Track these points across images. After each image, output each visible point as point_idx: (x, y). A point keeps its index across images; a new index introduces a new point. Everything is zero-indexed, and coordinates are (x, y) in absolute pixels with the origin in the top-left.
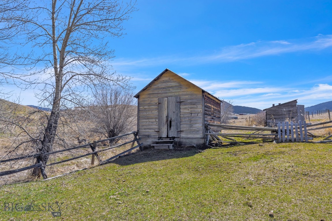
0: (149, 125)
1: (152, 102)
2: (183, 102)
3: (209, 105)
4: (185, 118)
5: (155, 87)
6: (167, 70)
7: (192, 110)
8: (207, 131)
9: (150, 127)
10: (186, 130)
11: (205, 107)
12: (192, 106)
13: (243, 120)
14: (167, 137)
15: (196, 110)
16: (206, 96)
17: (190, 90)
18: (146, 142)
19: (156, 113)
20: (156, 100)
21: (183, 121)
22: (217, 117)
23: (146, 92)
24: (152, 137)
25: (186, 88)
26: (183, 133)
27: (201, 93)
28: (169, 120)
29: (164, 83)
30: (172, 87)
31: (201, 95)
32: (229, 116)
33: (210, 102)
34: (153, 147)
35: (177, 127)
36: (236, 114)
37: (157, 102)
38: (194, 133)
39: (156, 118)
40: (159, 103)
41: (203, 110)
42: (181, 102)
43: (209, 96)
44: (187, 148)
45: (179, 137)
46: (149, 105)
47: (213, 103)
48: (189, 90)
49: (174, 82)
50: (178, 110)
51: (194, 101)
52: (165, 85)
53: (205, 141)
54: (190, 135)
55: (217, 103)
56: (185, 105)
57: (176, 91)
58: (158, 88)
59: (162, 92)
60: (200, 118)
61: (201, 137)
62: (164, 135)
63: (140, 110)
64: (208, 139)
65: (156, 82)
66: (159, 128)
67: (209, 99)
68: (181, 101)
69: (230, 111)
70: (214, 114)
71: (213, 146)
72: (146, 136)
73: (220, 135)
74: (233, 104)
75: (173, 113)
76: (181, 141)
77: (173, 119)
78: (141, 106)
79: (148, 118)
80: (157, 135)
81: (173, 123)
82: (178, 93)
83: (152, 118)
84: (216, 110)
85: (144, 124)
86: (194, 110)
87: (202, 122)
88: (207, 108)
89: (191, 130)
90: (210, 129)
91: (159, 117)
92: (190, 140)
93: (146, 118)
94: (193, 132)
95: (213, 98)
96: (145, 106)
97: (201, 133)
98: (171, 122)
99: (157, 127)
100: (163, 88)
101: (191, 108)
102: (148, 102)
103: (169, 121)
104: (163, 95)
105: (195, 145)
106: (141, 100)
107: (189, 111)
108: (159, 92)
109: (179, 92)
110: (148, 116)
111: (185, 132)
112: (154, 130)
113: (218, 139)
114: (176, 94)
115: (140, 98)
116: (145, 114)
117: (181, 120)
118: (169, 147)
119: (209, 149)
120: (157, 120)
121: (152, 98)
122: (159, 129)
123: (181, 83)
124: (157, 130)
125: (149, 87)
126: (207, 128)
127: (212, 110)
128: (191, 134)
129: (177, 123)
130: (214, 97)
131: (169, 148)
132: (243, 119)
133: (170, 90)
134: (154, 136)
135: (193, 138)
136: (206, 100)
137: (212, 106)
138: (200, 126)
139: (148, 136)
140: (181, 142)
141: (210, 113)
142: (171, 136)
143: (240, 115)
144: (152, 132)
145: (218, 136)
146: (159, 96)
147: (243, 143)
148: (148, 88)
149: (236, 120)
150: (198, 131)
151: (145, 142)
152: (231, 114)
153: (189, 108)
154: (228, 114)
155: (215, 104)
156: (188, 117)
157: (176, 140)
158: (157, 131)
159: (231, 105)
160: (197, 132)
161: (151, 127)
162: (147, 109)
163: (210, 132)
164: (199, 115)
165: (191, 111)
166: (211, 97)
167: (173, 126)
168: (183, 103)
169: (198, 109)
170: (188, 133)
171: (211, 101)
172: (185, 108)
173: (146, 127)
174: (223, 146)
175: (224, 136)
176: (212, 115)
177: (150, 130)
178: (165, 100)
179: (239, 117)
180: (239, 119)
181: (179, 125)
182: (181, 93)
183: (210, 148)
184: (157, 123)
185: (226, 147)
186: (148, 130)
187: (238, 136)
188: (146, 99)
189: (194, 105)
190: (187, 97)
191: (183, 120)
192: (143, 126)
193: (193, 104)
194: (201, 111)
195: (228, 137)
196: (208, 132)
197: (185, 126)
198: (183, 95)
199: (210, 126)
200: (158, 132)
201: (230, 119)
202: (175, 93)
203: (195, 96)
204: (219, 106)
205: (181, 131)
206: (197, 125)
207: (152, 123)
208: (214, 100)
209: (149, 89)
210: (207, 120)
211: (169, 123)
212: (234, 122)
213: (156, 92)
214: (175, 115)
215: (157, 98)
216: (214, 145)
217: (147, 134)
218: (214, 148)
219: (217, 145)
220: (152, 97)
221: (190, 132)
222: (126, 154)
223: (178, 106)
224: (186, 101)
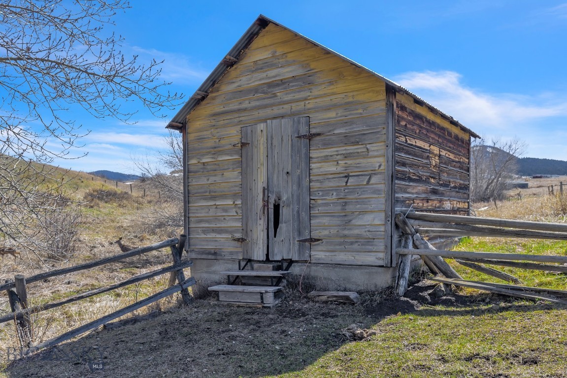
0: (216, 219)
1: (223, 142)
2: (319, 135)
3: (420, 143)
4: (326, 192)
5: (232, 87)
6: (263, 23)
7: (349, 162)
8: (406, 242)
9: (218, 225)
10: (329, 236)
11: (398, 148)
12: (351, 149)
13: (541, 190)
14: (268, 260)
15: (363, 162)
16: (403, 108)
17: (342, 90)
18: (210, 273)
19: (233, 176)
20: (233, 134)
21: (320, 205)
22: (455, 187)
23: (206, 109)
24: (226, 257)
25: (331, 83)
26: (320, 248)
27: (383, 96)
28: (272, 201)
29: (256, 70)
30: (282, 83)
31: (382, 105)
32: (508, 181)
33: (424, 132)
34: (216, 294)
35: (299, 224)
36: (523, 177)
37: (236, 140)
38: (356, 246)
39: (235, 196)
40: (243, 145)
41: (390, 163)
42: (310, 137)
43: (419, 110)
44: (326, 302)
45: (306, 261)
46: (216, 151)
47: (439, 136)
48: (340, 87)
49: (288, 64)
50: (303, 164)
51: (358, 128)
52: (260, 80)
53: (394, 277)
54: (342, 254)
55: (457, 138)
56: (327, 145)
57: (298, 96)
58: (241, 93)
59: (254, 104)
60: (377, 192)
61: (381, 263)
62: (259, 254)
63: (192, 168)
64: (404, 270)
65: (233, 72)
66: (244, 228)
67: (418, 122)
68: (313, 131)
69: (511, 171)
70: (443, 178)
71: (423, 301)
72: (209, 253)
73: (455, 258)
74: (516, 155)
75: (285, 176)
76: (312, 274)
77: (284, 198)
78: (193, 158)
79: (213, 194)
80: (240, 250)
81: (284, 212)
82: (302, 103)
83: (224, 197)
84: (450, 162)
85: (202, 214)
86: (357, 161)
87: (383, 207)
88: (407, 153)
89: (345, 236)
90: (417, 231)
91: (244, 192)
92: (343, 273)
93: (207, 194)
94: (352, 243)
95: (438, 121)
96: (203, 155)
97: (382, 248)
98: (277, 208)
99: (239, 225)
100: (256, 90)
101: (346, 156)
102: (210, 143)
103: (271, 206)
104: (257, 114)
105: (353, 295)
106: (192, 137)
107: (340, 169)
108: (244, 106)
109: (306, 99)
110: (212, 188)
111: (327, 242)
112: (230, 236)
113: (447, 274)
114: (296, 107)
115: (189, 130)
116: (203, 181)
117: (312, 202)
118: (262, 298)
119: (404, 313)
120: (239, 202)
121: (224, 126)
122: (246, 230)
123: (312, 67)
124: (238, 235)
125: (212, 92)
126: (405, 230)
127: (435, 161)
128: (345, 250)
129: (298, 212)
130: (443, 116)
131: (262, 302)
132: (540, 187)
133: (275, 96)
134: (231, 253)
135: (351, 266)
136: (403, 123)
137: (435, 150)
138: (377, 222)
139: (215, 254)
140: (314, 278)
141: (424, 173)
142: (279, 258)
143: (534, 178)
144: (224, 243)
145: (448, 261)
146: (241, 119)
147: (550, 293)
148: (210, 95)
149: (523, 191)
150: (370, 241)
151: (206, 272)
152: (511, 177)
153: (339, 157)
154: (505, 177)
155: (451, 142)
156: (337, 189)
157: (296, 270)
158: (238, 240)
159: (512, 157)
160: (366, 242)
161: (223, 225)
162: (208, 167)
163: (417, 243)
164: (373, 181)
165: (346, 168)
166: (431, 117)
167: (285, 223)
168: (318, 138)
169: (369, 160)
170: (338, 247)
171: (428, 131)
172: (326, 159)
173: (207, 225)
174: (464, 301)
175: (471, 261)
176: (432, 180)
177: (218, 236)
178: (259, 131)
179: (532, 182)
180: (532, 187)
181: (306, 218)
182: (311, 104)
183: (407, 309)
184: (240, 211)
185: (472, 312)
186: (212, 235)
187: (529, 264)
188: (205, 133)
189: (357, 143)
190: (332, 114)
191: (320, 202)
192: (200, 221)
193: (353, 140)
194: (382, 167)
195: (483, 265)
196: (406, 246)
197: (325, 221)
198: (318, 109)
199: (417, 222)
200: (242, 240)
201: (509, 189)
202: (294, 105)
203: (360, 111)
204: (464, 151)
205: (311, 240)
206: (368, 219)
207: (225, 210)
208: (443, 129)
209: (214, 98)
210: (409, 199)
211: (272, 211)
212: (519, 194)
213: (234, 106)
214: (290, 184)
215: (238, 128)
216: (425, 294)
217: (211, 246)
218: (421, 314)
219: (436, 298)
220: (222, 123)
221: (340, 244)
222: (123, 317)
223: (304, 151)
224: (330, 131)
